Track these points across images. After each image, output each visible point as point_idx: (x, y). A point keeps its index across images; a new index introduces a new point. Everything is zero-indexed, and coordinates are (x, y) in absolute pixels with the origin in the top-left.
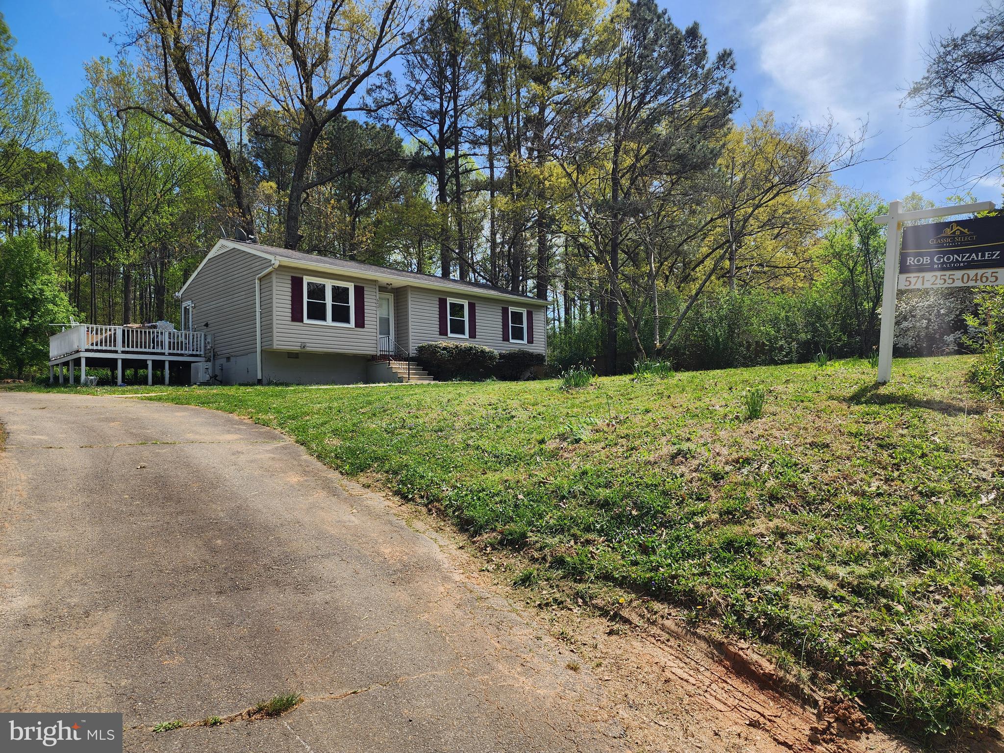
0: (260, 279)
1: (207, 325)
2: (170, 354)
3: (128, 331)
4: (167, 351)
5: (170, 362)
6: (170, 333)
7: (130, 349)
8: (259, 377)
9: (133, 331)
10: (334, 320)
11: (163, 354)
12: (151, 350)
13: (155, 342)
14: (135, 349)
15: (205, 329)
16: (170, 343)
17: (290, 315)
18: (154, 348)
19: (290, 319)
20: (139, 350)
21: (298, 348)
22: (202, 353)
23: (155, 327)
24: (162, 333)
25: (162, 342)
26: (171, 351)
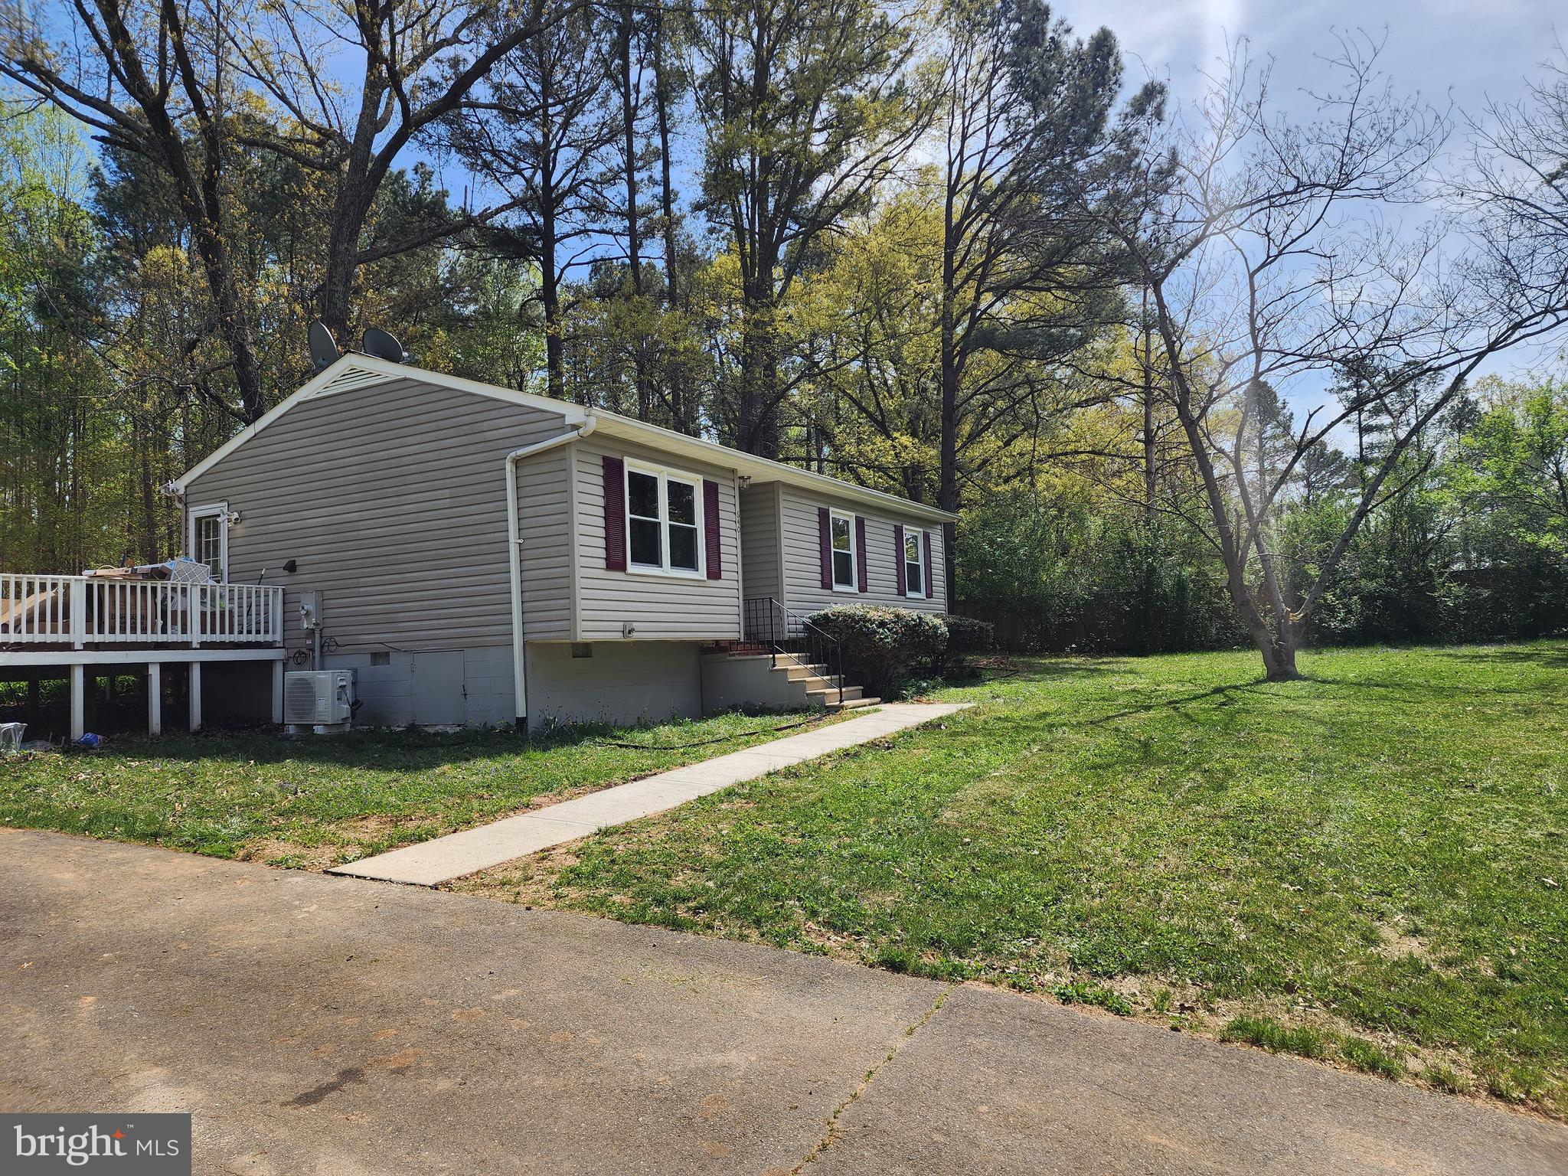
0: (518, 462)
1: (291, 567)
2: (204, 646)
3: (101, 587)
4: (195, 636)
5: (204, 665)
6: (203, 591)
7: (107, 637)
8: (521, 712)
9: (112, 588)
10: (674, 563)
11: (186, 646)
12: (160, 638)
13: (167, 617)
14: (119, 637)
15: (286, 578)
16: (203, 614)
17: (603, 553)
18: (164, 631)
19: (602, 563)
20: (129, 637)
21: (617, 637)
22: (278, 637)
23: (163, 575)
24: (184, 590)
25: (184, 613)
26: (208, 637)
